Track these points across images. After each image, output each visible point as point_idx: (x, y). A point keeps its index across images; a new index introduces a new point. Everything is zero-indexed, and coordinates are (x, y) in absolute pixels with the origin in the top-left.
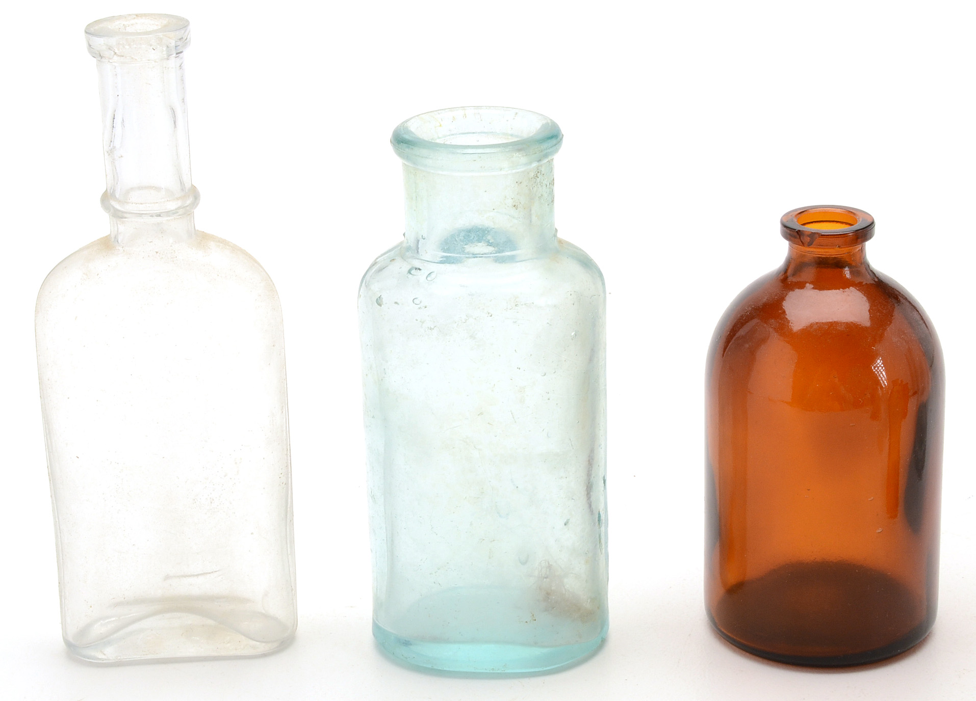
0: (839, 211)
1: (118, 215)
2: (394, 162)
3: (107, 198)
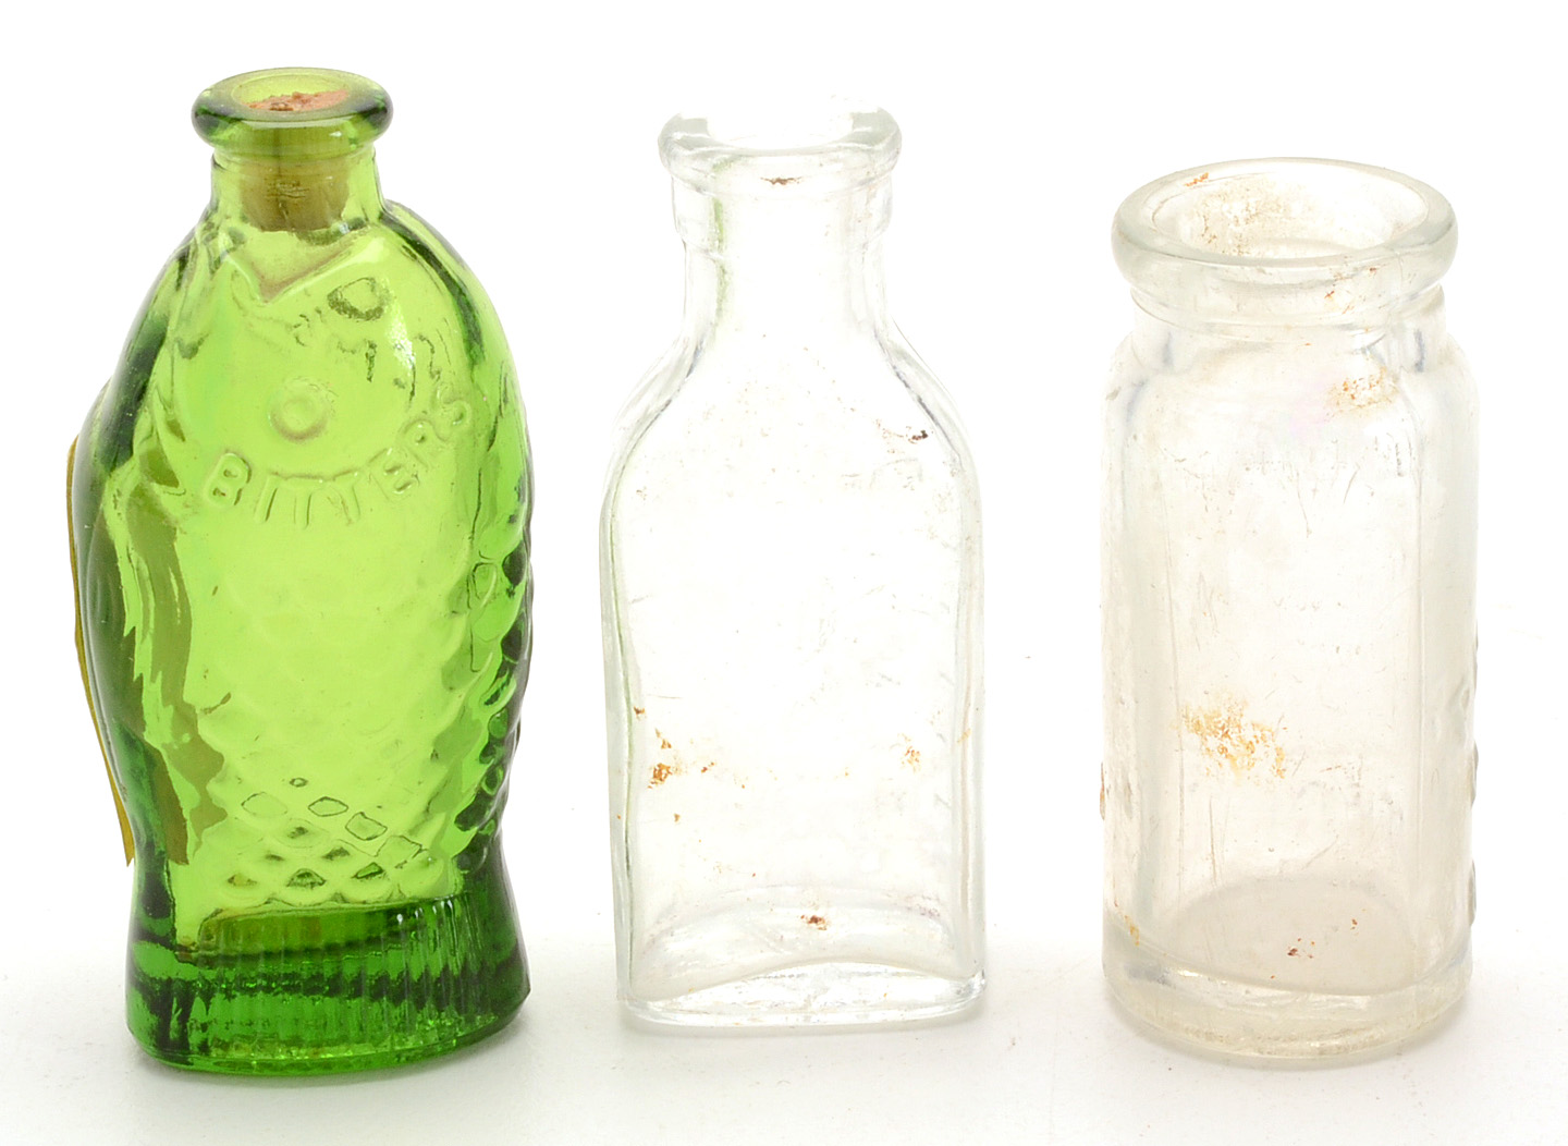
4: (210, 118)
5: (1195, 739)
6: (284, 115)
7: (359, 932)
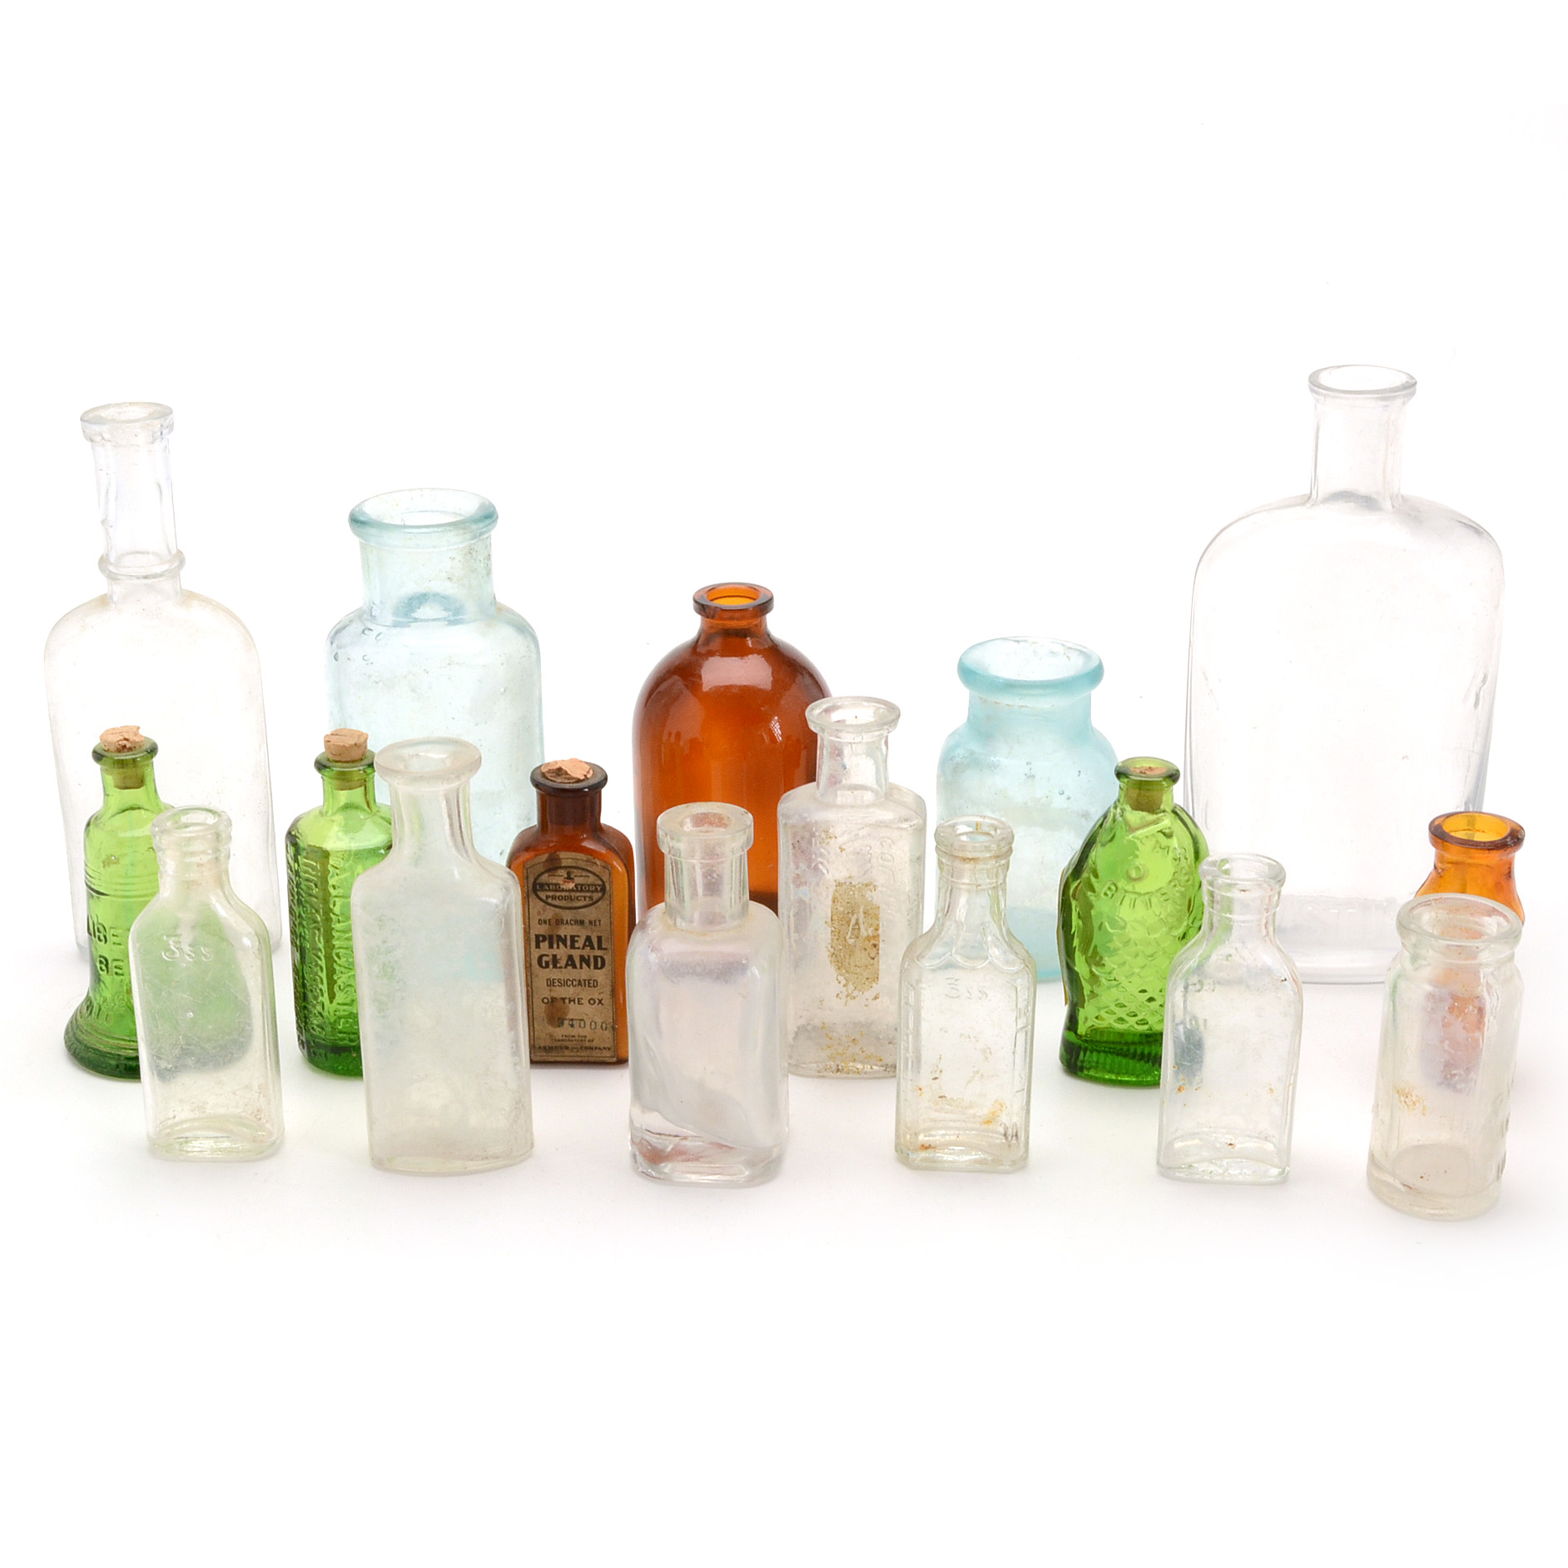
0: (743, 587)
1: (113, 578)
2: (350, 540)
3: (103, 562)
4: (1120, 774)
5: (1397, 1096)
6: (1143, 775)
7: (1136, 1039)
